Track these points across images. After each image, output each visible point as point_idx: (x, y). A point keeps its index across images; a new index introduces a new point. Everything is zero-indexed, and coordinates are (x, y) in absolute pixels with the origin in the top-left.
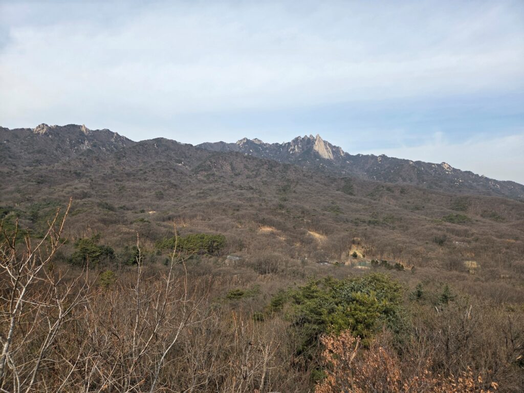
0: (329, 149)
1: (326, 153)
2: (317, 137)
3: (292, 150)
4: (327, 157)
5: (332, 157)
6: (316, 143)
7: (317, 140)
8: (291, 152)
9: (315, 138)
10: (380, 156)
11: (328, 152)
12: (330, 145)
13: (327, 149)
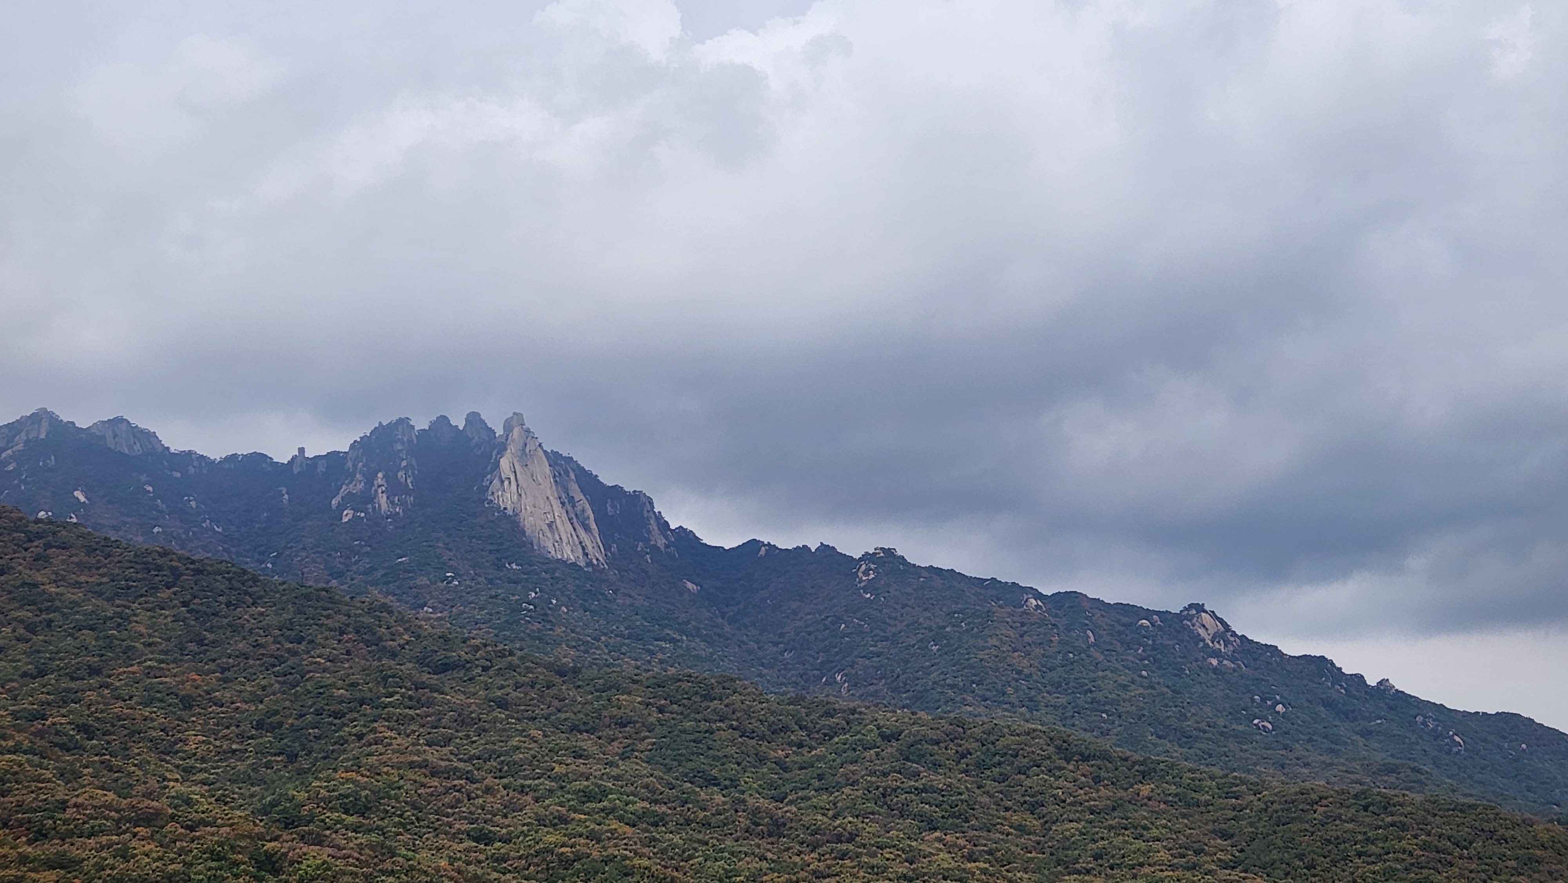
0: (583, 503)
1: (564, 528)
2: (508, 427)
3: (350, 500)
4: (569, 554)
5: (597, 554)
6: (504, 463)
7: (512, 448)
8: (347, 515)
9: (499, 432)
10: (866, 557)
11: (578, 520)
12: (588, 481)
13: (567, 502)
